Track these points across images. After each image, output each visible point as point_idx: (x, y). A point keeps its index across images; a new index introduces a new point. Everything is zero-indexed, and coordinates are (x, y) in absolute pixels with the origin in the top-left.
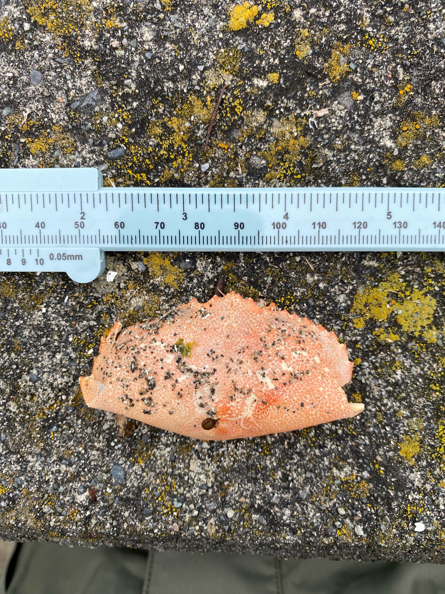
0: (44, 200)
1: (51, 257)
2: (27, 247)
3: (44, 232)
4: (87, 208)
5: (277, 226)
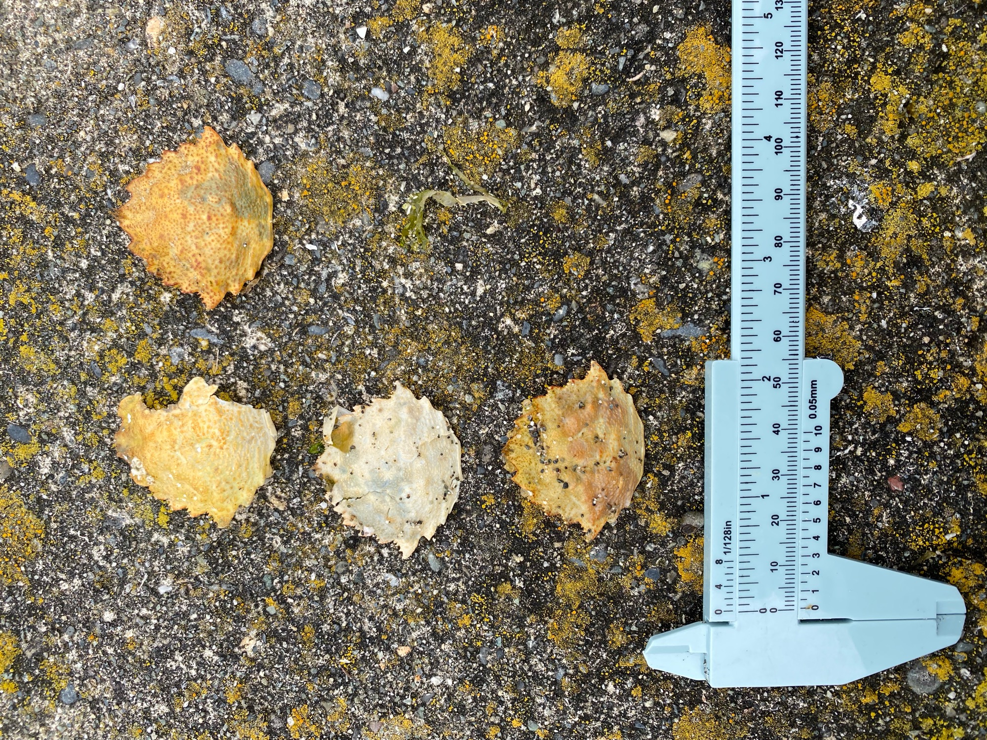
0: (747, 425)
1: (813, 416)
2: (801, 446)
3: (784, 424)
5: (779, 149)
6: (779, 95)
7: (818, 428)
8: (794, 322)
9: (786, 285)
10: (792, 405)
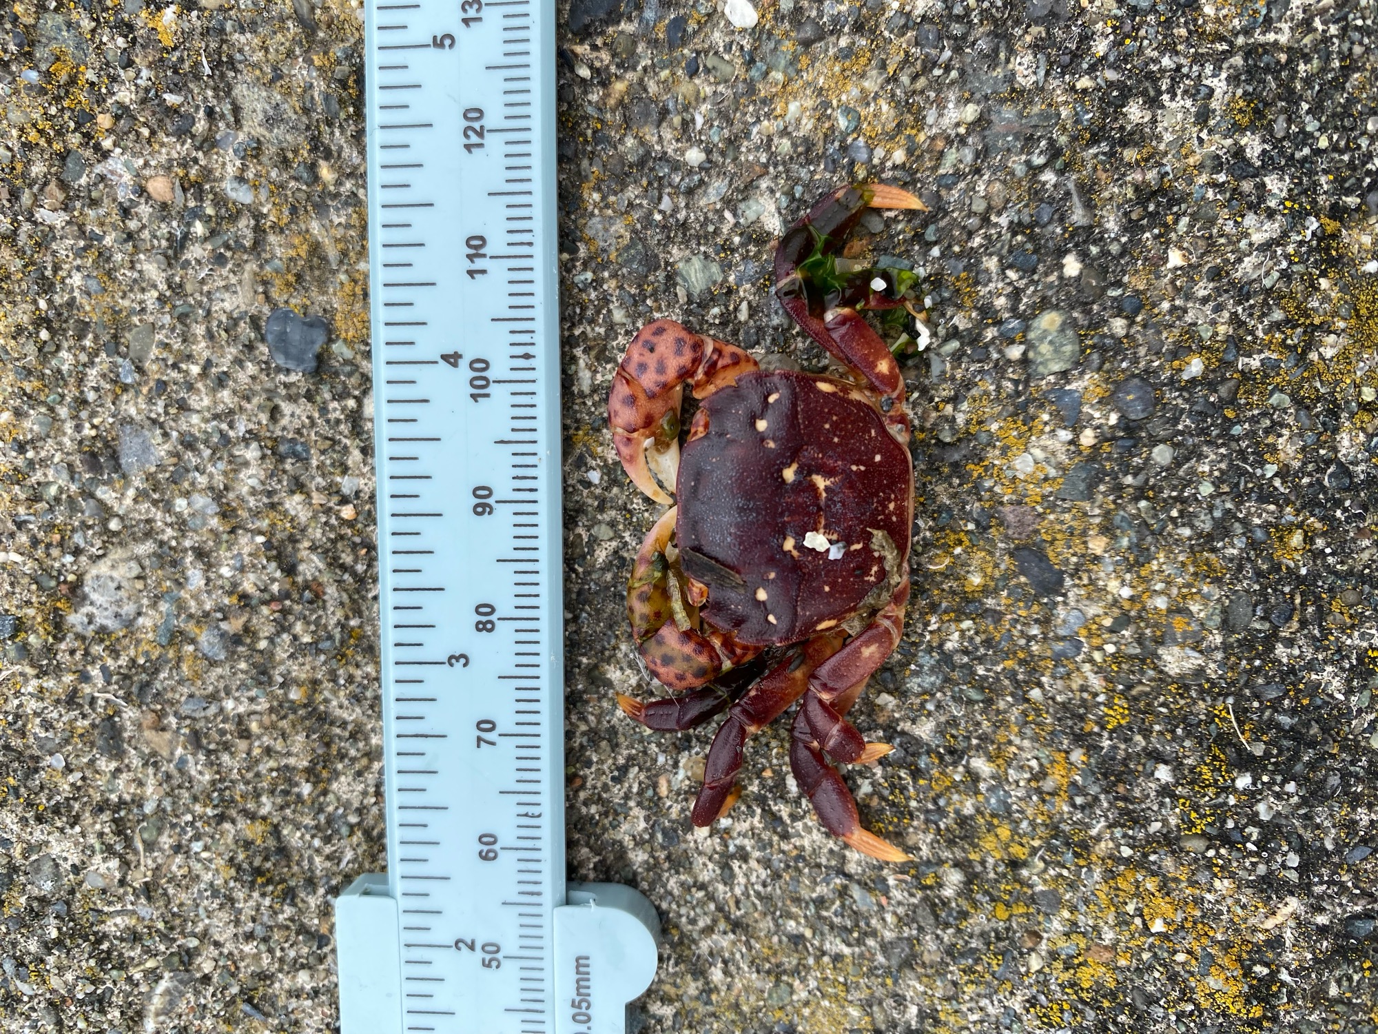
4: (443, 931)
5: (480, 387)
6: (476, 245)
8: (529, 816)
9: (506, 722)
10: (532, 1010)
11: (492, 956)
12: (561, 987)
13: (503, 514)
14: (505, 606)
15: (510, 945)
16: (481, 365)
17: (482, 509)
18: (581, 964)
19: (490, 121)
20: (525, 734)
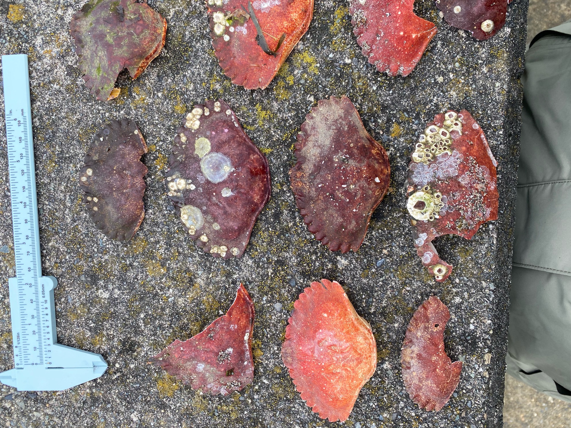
0: (22, 300)
1: (44, 297)
2: (41, 307)
3: (34, 300)
4: (24, 282)
5: (25, 206)
6: (24, 187)
7: (46, 301)
8: (35, 265)
9: (31, 252)
10: (36, 293)
11: (31, 285)
12: (40, 289)
13: (29, 223)
14: (30, 236)
15: (33, 284)
16: (25, 203)
17: (26, 222)
18: (43, 285)
19: (25, 172)
20: (33, 253)
